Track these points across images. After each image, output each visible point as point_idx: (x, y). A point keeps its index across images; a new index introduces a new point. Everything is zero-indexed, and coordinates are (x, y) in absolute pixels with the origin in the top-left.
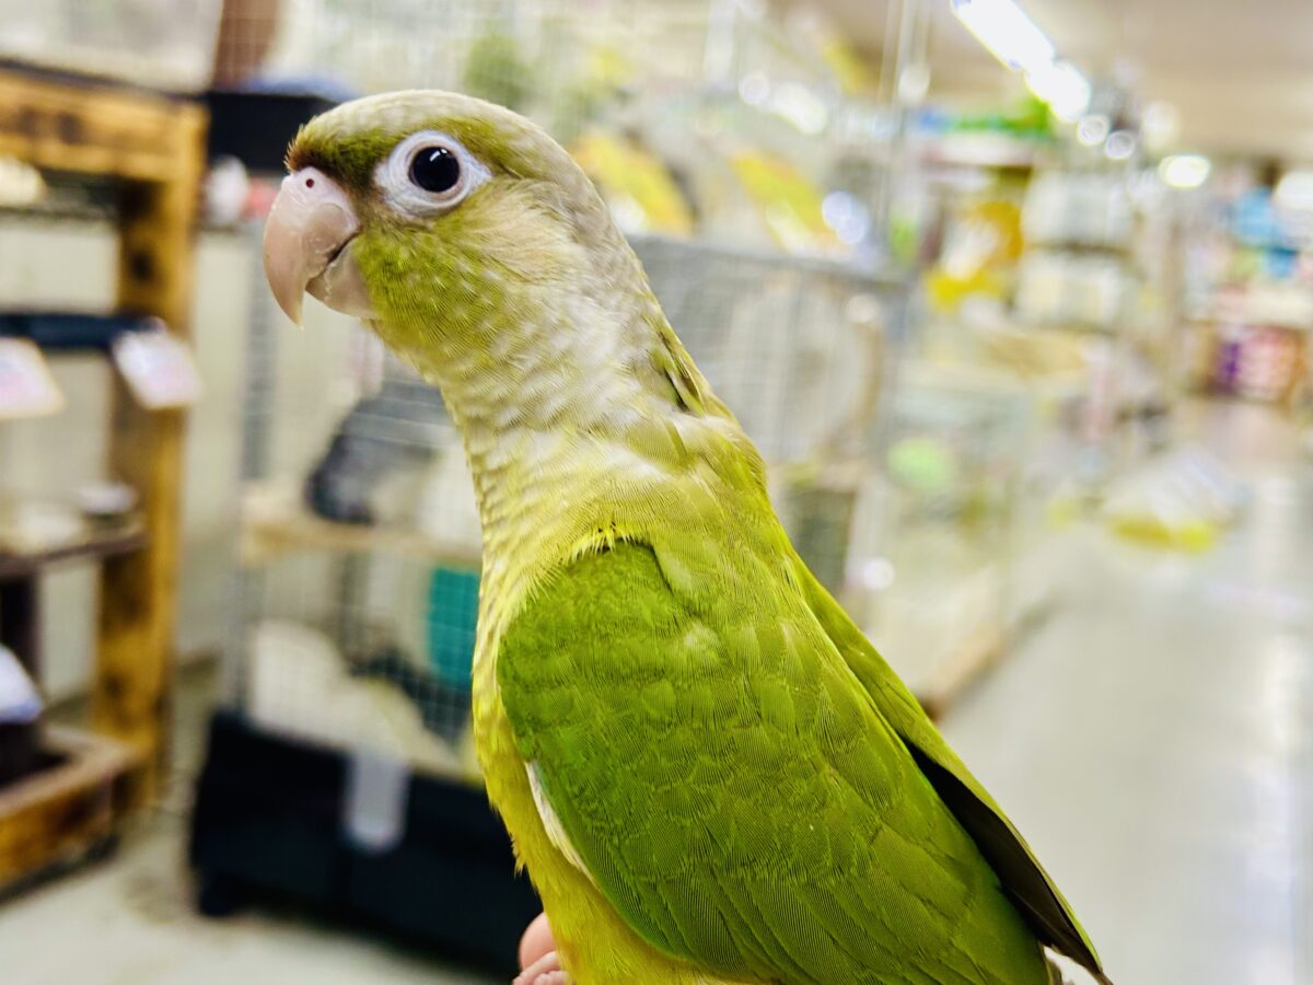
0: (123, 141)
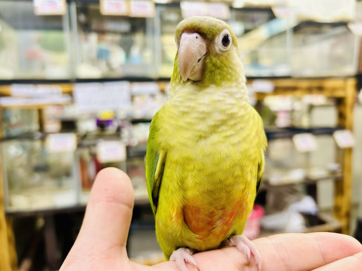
0: (334, 89)
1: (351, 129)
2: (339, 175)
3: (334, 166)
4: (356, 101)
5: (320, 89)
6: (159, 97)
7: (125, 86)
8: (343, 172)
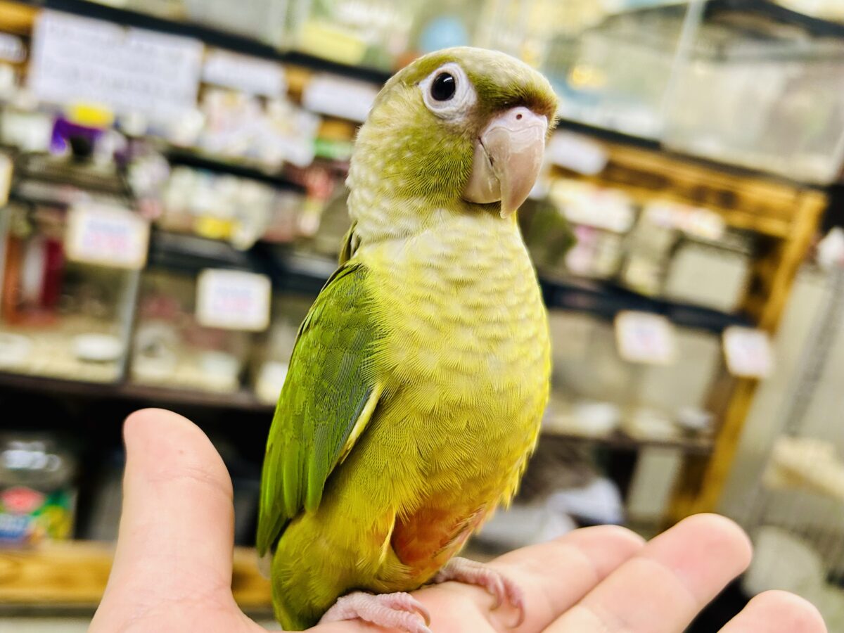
1: (771, 330)
2: (704, 443)
3: (696, 417)
4: (810, 257)
5: (727, 201)
6: (280, 107)
7: (189, 52)
8: (715, 436)
